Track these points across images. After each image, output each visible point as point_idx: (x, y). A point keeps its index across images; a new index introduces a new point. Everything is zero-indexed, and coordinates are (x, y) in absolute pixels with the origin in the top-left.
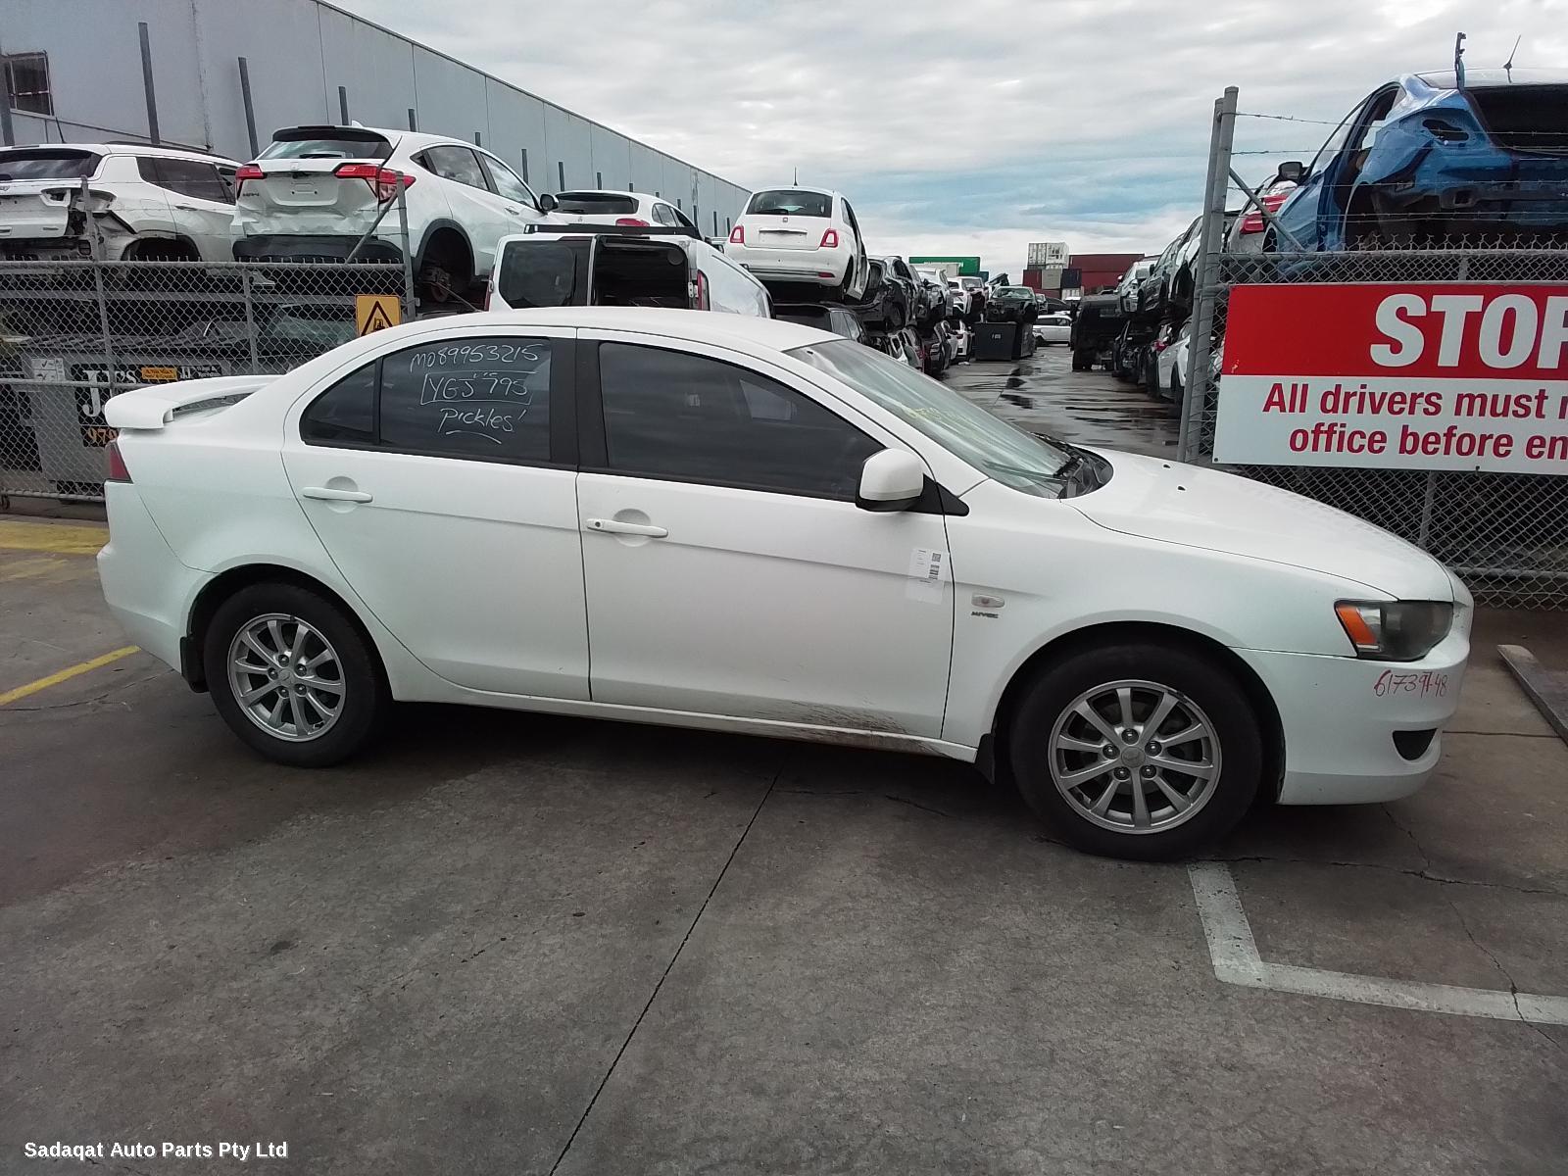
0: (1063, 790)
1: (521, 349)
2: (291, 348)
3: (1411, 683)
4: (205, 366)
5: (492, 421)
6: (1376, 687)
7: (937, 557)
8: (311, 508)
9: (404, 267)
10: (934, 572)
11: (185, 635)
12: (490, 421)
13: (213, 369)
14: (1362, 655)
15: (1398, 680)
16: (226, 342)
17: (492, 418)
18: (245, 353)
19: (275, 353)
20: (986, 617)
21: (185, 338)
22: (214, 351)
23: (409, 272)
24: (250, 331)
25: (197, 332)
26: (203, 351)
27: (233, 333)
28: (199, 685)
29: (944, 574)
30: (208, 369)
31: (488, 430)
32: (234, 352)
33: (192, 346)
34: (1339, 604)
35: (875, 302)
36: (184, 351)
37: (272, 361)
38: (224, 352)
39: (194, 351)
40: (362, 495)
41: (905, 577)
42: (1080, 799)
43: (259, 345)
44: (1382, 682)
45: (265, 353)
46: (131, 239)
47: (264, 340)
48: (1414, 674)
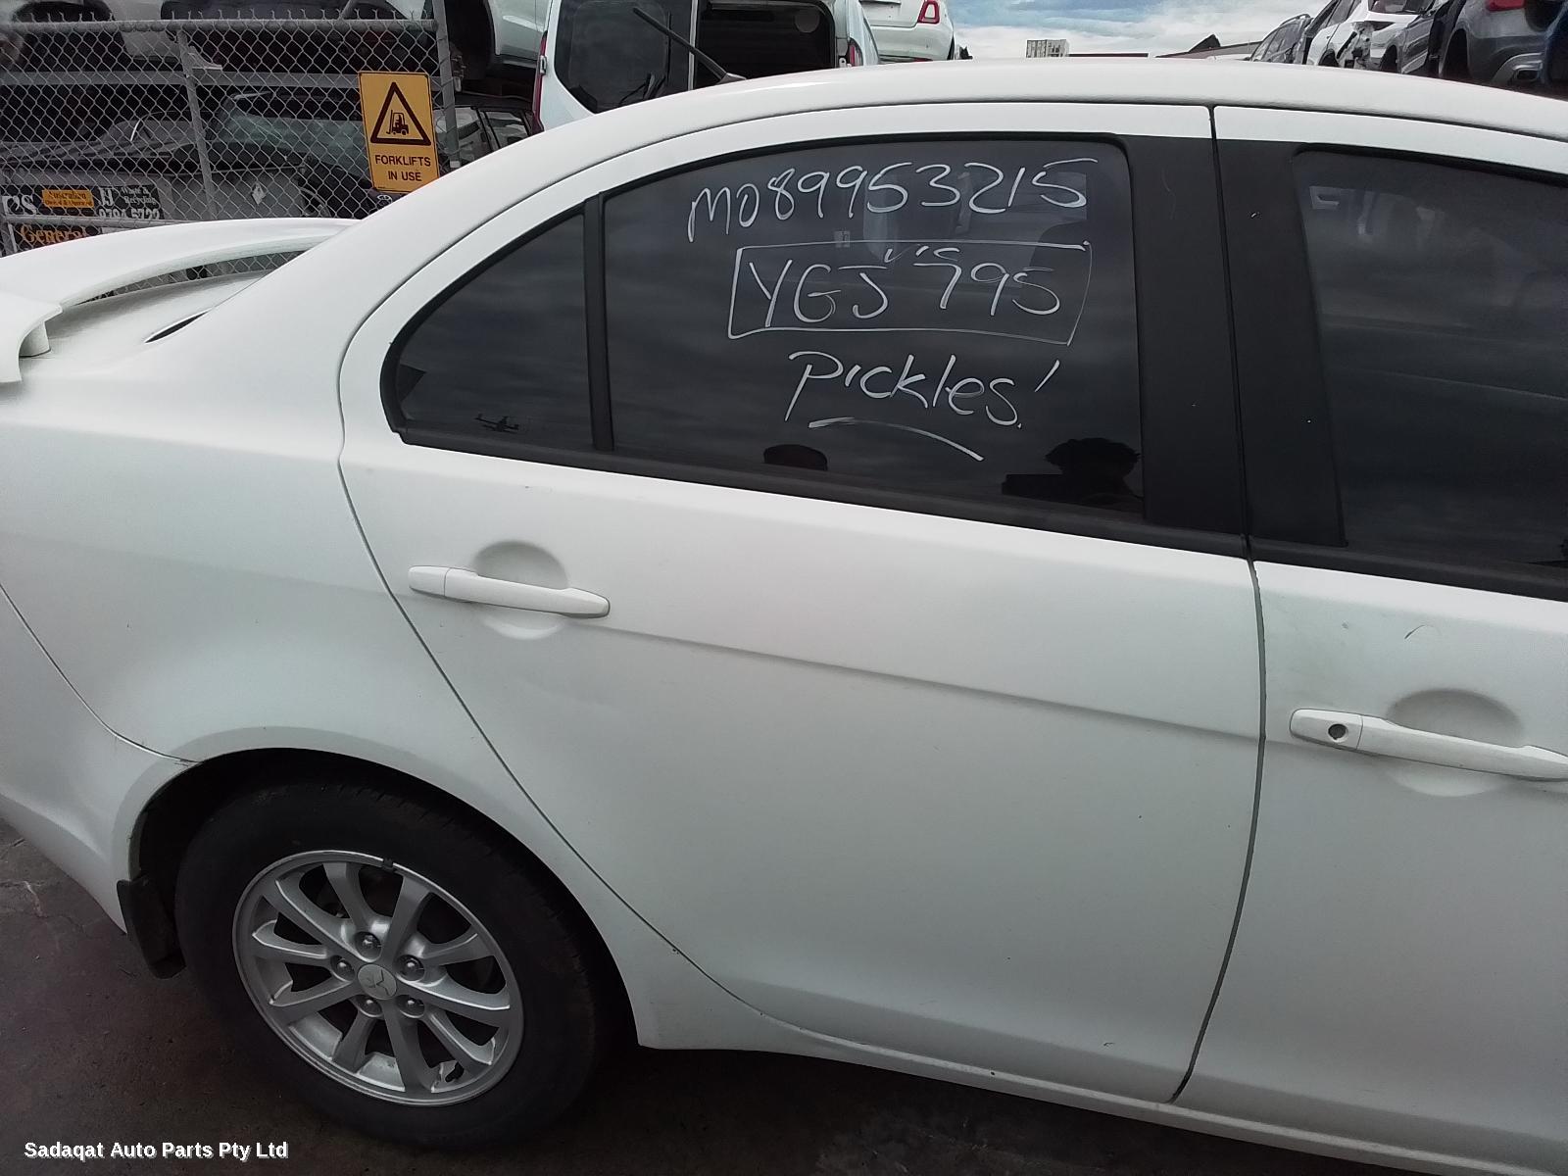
1: (1028, 176)
2: (261, 158)
4: (132, 187)
5: (952, 392)
8: (437, 624)
11: (127, 878)
12: (944, 392)
13: (146, 191)
16: (160, 150)
17: (950, 383)
18: (191, 167)
19: (237, 166)
21: (103, 147)
22: (144, 164)
24: (194, 133)
25: (117, 135)
26: (128, 164)
27: (171, 137)
28: (167, 960)
30: (138, 191)
31: (940, 418)
32: (175, 166)
33: (111, 154)
36: (99, 164)
37: (232, 178)
38: (159, 165)
39: (113, 164)
40: (577, 595)
43: (211, 154)
45: (222, 166)
47: (219, 147)
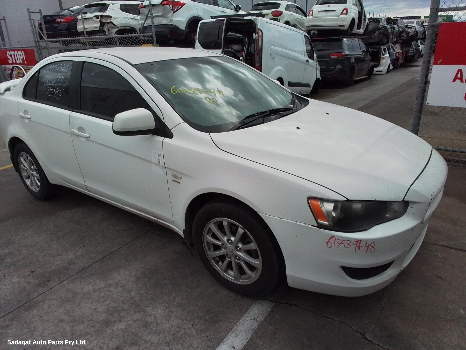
0: (210, 258)
3: (348, 244)
6: (327, 243)
7: (159, 155)
9: (153, 34)
10: (159, 162)
14: (320, 226)
15: (340, 242)
20: (176, 183)
23: (154, 35)
29: (162, 163)
34: (310, 198)
35: (375, 34)
41: (151, 162)
42: (217, 262)
44: (330, 241)
46: (117, 30)
48: (350, 240)
